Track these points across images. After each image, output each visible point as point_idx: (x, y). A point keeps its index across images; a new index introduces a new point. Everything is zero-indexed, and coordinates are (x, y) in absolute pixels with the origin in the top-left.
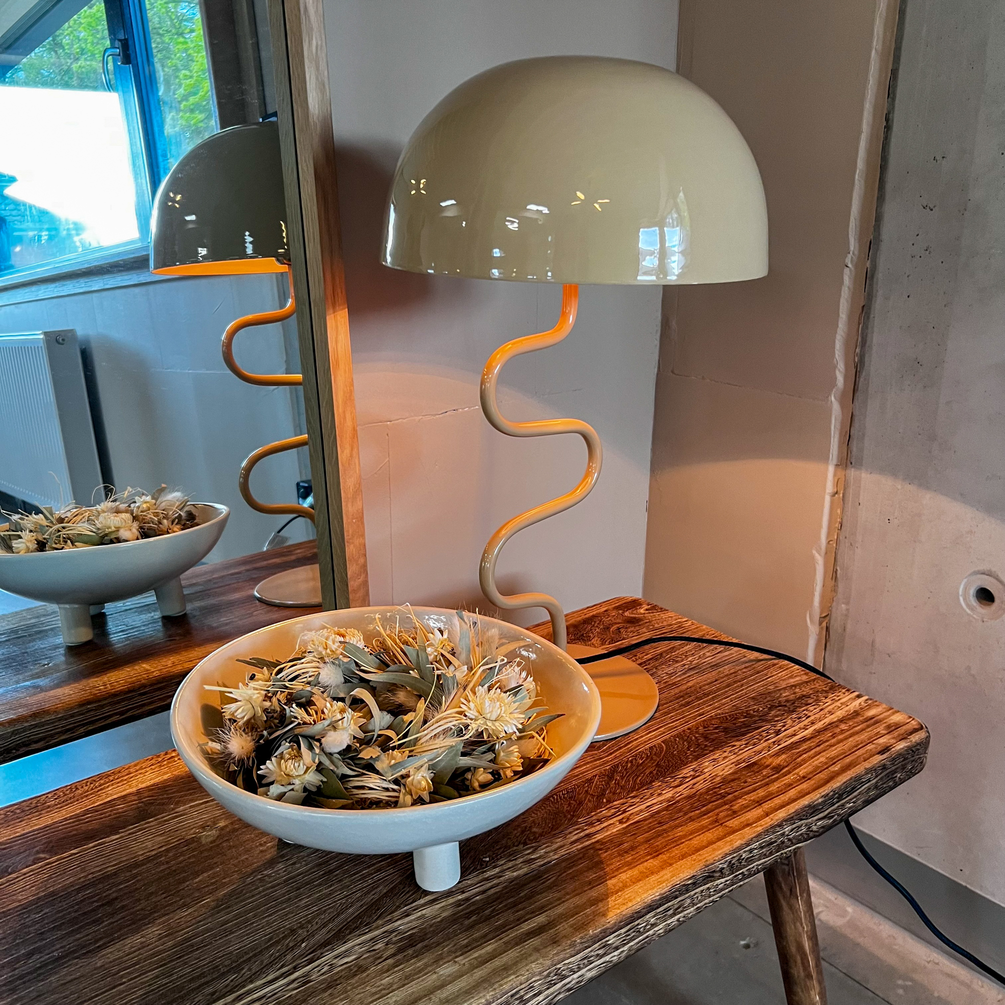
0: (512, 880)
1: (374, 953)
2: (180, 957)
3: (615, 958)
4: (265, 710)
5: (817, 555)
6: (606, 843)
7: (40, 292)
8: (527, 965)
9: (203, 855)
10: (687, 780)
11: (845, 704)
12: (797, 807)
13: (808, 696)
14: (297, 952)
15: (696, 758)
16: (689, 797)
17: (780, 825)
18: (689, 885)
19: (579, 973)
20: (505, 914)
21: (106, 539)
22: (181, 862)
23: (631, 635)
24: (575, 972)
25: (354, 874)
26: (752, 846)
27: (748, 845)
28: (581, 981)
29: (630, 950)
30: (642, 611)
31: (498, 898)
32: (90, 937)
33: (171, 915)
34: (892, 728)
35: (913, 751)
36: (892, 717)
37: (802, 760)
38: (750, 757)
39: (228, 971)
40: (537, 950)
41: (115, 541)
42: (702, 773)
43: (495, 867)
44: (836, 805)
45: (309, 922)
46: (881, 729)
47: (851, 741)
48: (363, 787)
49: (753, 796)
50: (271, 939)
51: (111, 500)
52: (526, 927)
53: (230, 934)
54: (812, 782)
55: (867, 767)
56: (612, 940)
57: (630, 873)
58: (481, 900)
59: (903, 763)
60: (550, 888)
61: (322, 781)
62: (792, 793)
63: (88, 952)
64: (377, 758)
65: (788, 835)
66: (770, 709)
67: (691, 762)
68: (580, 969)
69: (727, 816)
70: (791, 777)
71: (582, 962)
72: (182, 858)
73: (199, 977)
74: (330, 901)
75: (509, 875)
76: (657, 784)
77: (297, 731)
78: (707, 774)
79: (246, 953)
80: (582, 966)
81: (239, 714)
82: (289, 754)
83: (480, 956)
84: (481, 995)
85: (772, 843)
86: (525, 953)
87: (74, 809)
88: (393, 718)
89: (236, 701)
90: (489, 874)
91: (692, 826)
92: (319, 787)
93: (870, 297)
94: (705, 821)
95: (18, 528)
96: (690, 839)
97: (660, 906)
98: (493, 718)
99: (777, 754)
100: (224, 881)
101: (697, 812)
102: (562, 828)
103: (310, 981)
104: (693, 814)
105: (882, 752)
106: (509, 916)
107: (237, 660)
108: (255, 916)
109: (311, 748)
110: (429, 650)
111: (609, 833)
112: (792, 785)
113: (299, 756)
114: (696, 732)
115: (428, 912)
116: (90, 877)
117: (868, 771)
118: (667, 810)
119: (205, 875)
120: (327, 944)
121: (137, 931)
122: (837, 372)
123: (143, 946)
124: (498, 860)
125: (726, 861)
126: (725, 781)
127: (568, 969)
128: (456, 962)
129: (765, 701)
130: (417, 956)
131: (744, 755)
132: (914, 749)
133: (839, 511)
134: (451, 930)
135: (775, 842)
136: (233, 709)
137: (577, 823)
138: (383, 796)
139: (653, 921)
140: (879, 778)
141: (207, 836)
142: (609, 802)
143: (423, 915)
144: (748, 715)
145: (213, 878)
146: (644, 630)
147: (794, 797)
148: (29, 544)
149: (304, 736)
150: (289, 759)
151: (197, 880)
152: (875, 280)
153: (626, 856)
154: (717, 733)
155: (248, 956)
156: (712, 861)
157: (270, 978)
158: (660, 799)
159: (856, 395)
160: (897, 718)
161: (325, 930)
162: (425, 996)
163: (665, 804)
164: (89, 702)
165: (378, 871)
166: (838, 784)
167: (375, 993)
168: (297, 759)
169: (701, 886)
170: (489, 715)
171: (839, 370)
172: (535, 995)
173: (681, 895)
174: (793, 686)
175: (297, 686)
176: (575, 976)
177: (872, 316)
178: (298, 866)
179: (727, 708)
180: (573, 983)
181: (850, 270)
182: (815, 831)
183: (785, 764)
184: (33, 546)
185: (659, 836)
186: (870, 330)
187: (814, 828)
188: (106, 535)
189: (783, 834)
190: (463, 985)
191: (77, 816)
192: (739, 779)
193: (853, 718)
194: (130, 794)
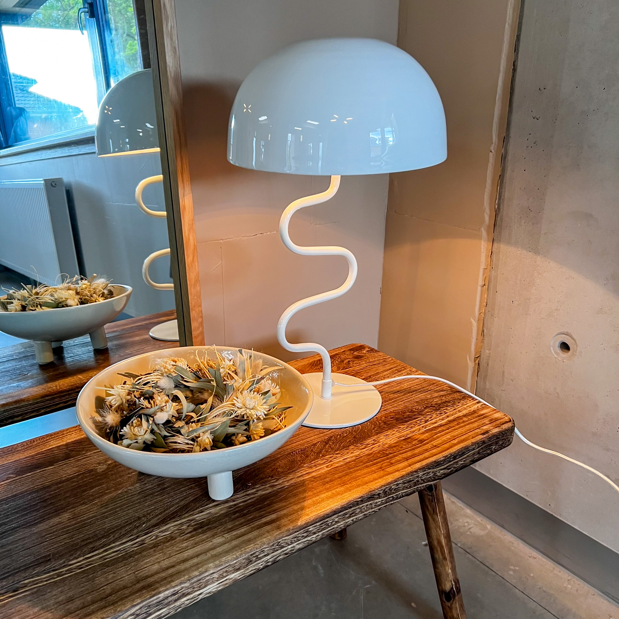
0: (261, 496)
1: (180, 530)
2: (78, 529)
3: (314, 539)
4: (128, 401)
5: (473, 321)
6: (316, 478)
7: (43, 155)
8: (261, 539)
9: (97, 478)
10: (369, 445)
11: (470, 407)
12: (428, 462)
13: (449, 402)
14: (140, 529)
15: (377, 434)
16: (369, 455)
17: (416, 471)
18: (358, 501)
19: (292, 546)
20: (254, 513)
21: (59, 304)
22: (84, 482)
23: (355, 365)
24: (289, 545)
25: (177, 490)
26: (399, 482)
27: (396, 482)
28: (293, 550)
29: (323, 534)
30: (365, 352)
31: (253, 504)
32: (32, 518)
33: (76, 508)
34: (492, 421)
35: (503, 434)
36: (494, 415)
37: (437, 437)
38: (408, 434)
39: (102, 537)
40: (268, 532)
41: (65, 306)
42: (379, 442)
43: (253, 489)
44: (452, 462)
45: (149, 514)
46: (486, 421)
47: (468, 427)
48: (176, 443)
49: (404, 455)
50: (127, 522)
51: (67, 282)
52: (264, 520)
53: (106, 519)
54: (439, 449)
55: (473, 441)
56: (311, 528)
57: (327, 494)
58: (243, 505)
59: (497, 440)
60: (281, 500)
61: (154, 439)
62: (427, 454)
63: (30, 525)
64: (182, 427)
65: (421, 477)
66: (425, 408)
67: (374, 436)
68: (292, 543)
69: (388, 465)
70: (429, 446)
71: (293, 540)
72: (85, 479)
73: (86, 540)
74: (162, 504)
75: (260, 493)
76: (352, 447)
77: (141, 412)
78: (381, 443)
79: (113, 529)
80: (293, 541)
81: (113, 403)
82: (136, 424)
83: (236, 534)
84: (234, 553)
85: (411, 481)
86: (261, 533)
87: (32, 452)
88: (195, 406)
89: (113, 395)
90: (250, 492)
91: (366, 471)
92: (152, 442)
93: (503, 170)
94: (374, 468)
95: (11, 297)
96: (364, 477)
97: (341, 512)
98: (251, 407)
99: (423, 433)
100: (106, 492)
101: (371, 463)
102: (294, 469)
103: (145, 544)
104: (368, 464)
105: (483, 434)
106: (257, 514)
107: (118, 374)
108: (120, 510)
109: (148, 421)
110: (221, 370)
111: (320, 472)
112: (428, 450)
113: (140, 425)
114: (380, 420)
115: (213, 511)
116: (36, 487)
117: (473, 444)
118: (354, 461)
119: (97, 488)
120: (157, 525)
121: (58, 515)
122: (485, 214)
123: (60, 523)
124: (256, 485)
125: (382, 490)
126: (390, 447)
127: (284, 542)
128: (223, 536)
129: (423, 404)
130: (203, 533)
131: (404, 433)
132: (503, 433)
133: (486, 296)
134: (224, 520)
135: (413, 480)
136: (110, 400)
137: (302, 467)
138: (185, 447)
139: (336, 520)
140: (480, 448)
141: (100, 468)
142: (323, 456)
143: (211, 512)
144: (412, 411)
145: (101, 490)
146: (364, 362)
147: (428, 457)
148: (17, 307)
149: (144, 414)
150: (136, 426)
151: (92, 491)
152: (506, 160)
153: (327, 485)
154: (392, 421)
155: (114, 530)
156: (373, 489)
157: (124, 541)
158: (352, 455)
159: (495, 228)
160: (497, 415)
161: (156, 519)
162: (204, 553)
163: (354, 458)
164: (47, 396)
165: (190, 489)
166: (454, 451)
167: (178, 551)
168: (140, 427)
169: (366, 502)
170: (248, 406)
171: (486, 213)
172: (265, 556)
173: (354, 506)
174: (441, 396)
175: (146, 388)
176: (290, 547)
177: (505, 181)
178: (147, 485)
179: (400, 407)
180: (288, 550)
181: (493, 154)
182: (439, 476)
183: (427, 439)
184: (19, 308)
185: (347, 475)
186: (503, 189)
187: (438, 474)
188: (60, 303)
189: (418, 477)
190: (225, 548)
191: (33, 456)
192: (398, 446)
193: (472, 414)
194: (62, 445)
